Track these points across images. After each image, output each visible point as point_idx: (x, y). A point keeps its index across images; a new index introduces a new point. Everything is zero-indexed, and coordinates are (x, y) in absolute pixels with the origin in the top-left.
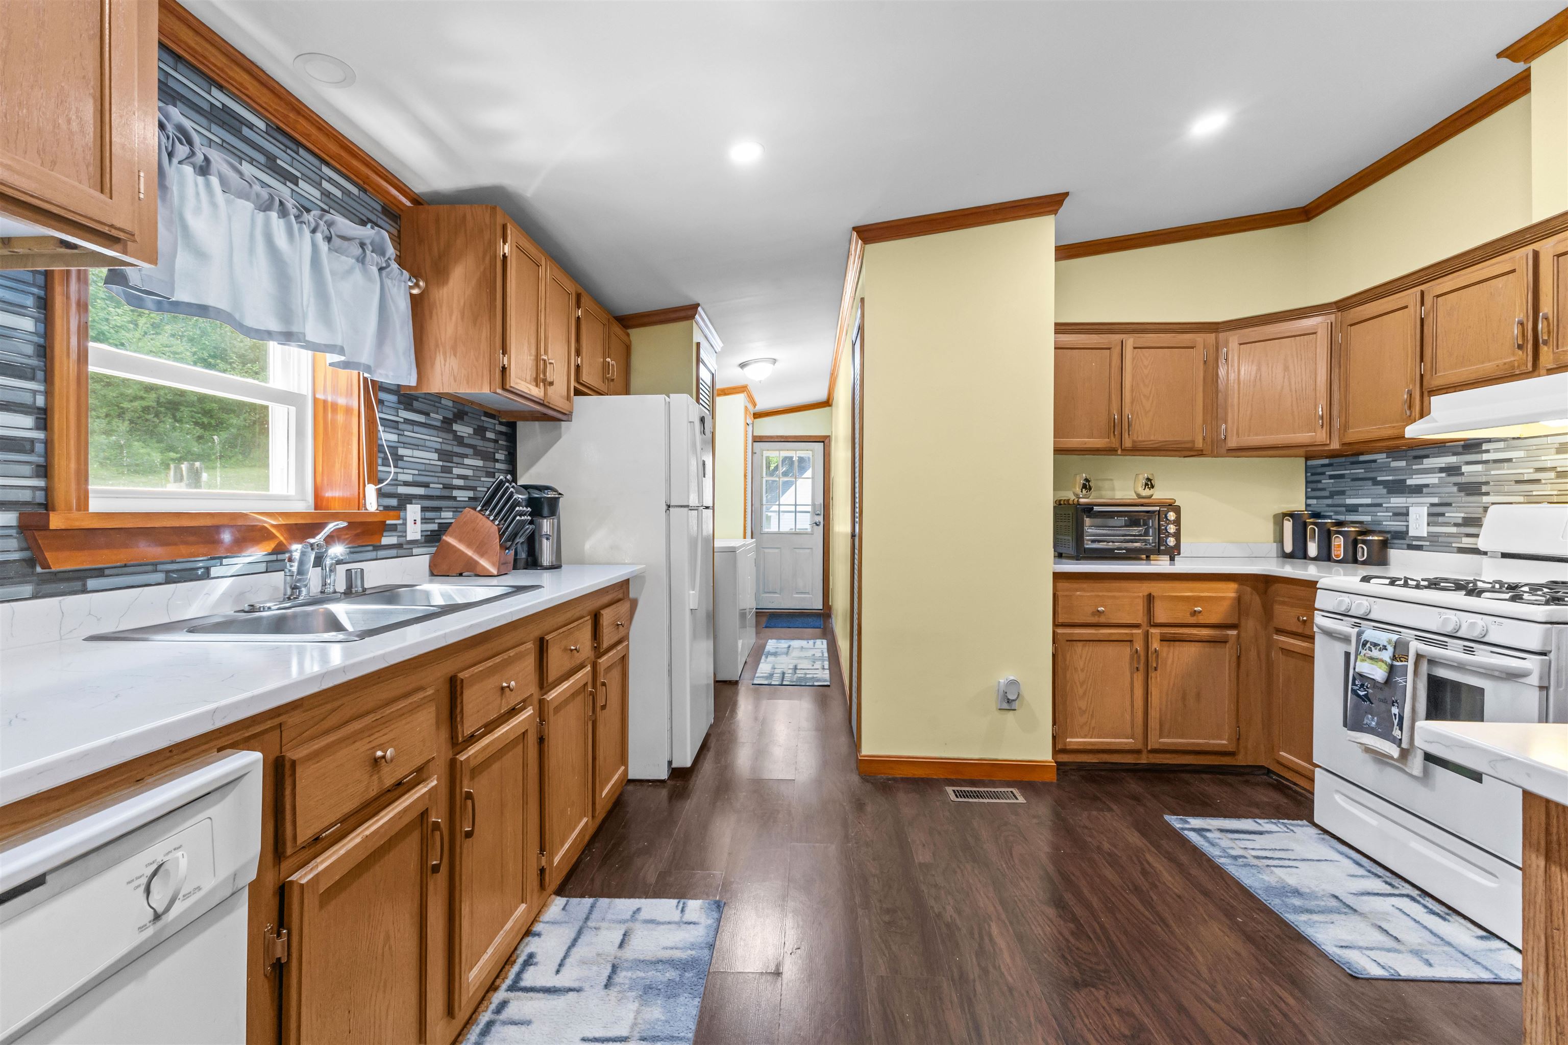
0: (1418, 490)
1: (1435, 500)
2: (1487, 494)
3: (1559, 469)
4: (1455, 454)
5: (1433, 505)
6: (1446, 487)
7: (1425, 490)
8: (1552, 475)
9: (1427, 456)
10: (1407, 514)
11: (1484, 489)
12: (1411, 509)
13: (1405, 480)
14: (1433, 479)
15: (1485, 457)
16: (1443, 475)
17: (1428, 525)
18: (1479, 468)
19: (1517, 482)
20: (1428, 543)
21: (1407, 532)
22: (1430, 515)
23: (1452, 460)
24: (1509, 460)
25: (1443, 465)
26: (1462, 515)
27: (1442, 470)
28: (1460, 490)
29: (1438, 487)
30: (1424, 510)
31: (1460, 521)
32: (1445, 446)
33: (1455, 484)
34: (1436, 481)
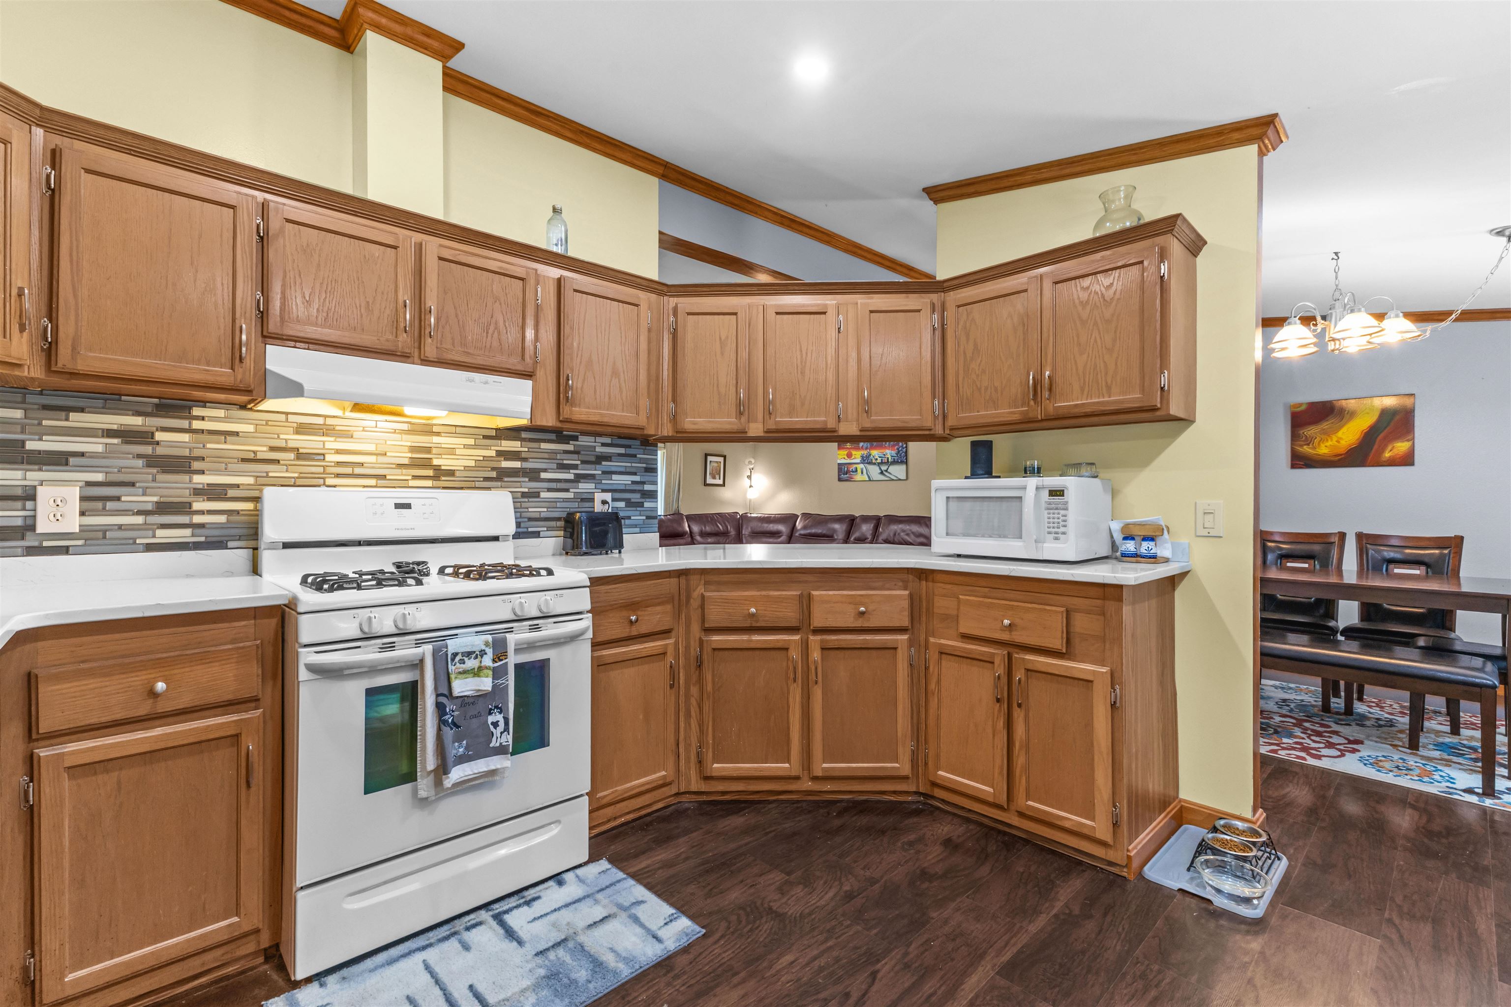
0: (59, 460)
1: (99, 477)
2: (202, 472)
3: (301, 451)
4: (138, 413)
5: (89, 484)
6: (119, 458)
7: (72, 460)
8: (292, 456)
9: (82, 410)
10: (33, 497)
11: (196, 465)
12: (39, 489)
13: (23, 442)
14: (96, 446)
15: (196, 425)
16: (115, 441)
17: (82, 514)
18: (186, 437)
19: (244, 460)
20: (80, 542)
21: (32, 528)
22: (83, 499)
23: (136, 421)
24: (236, 434)
25: (115, 427)
26: (155, 499)
27: (109, 433)
28: (149, 465)
29: (104, 458)
30: (74, 493)
31: (150, 507)
32: (120, 400)
33: (139, 456)
34: (100, 448)
